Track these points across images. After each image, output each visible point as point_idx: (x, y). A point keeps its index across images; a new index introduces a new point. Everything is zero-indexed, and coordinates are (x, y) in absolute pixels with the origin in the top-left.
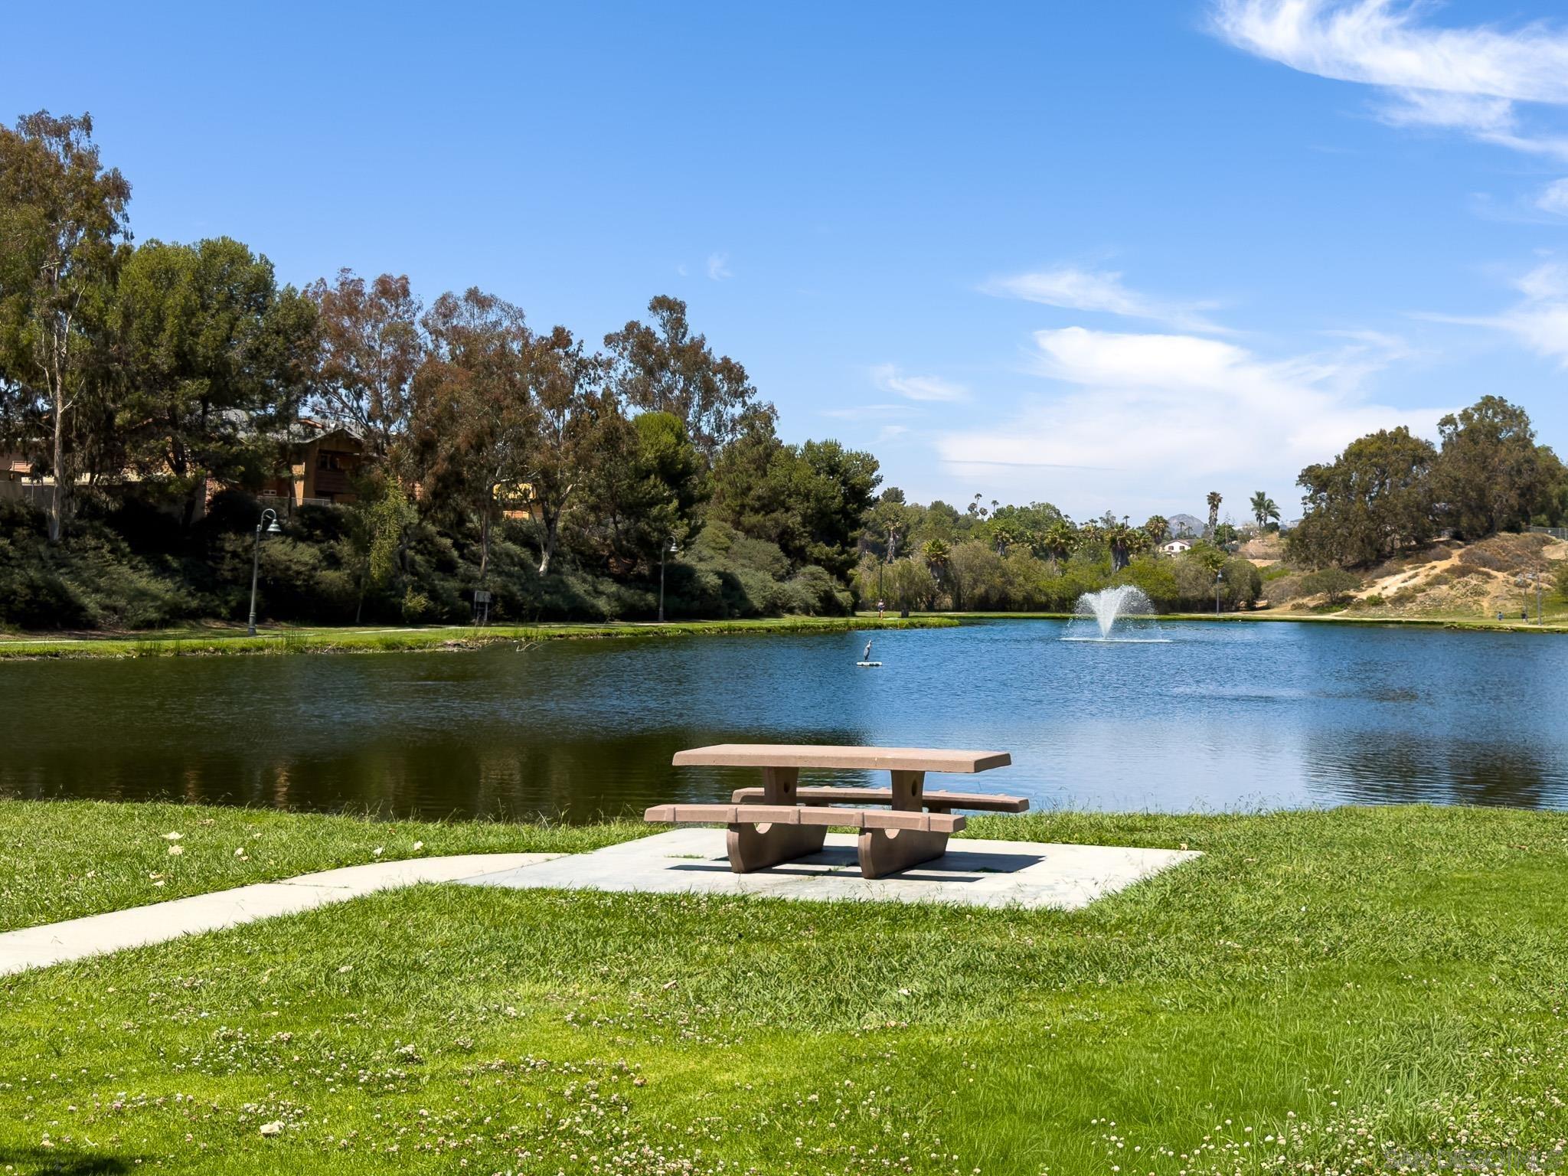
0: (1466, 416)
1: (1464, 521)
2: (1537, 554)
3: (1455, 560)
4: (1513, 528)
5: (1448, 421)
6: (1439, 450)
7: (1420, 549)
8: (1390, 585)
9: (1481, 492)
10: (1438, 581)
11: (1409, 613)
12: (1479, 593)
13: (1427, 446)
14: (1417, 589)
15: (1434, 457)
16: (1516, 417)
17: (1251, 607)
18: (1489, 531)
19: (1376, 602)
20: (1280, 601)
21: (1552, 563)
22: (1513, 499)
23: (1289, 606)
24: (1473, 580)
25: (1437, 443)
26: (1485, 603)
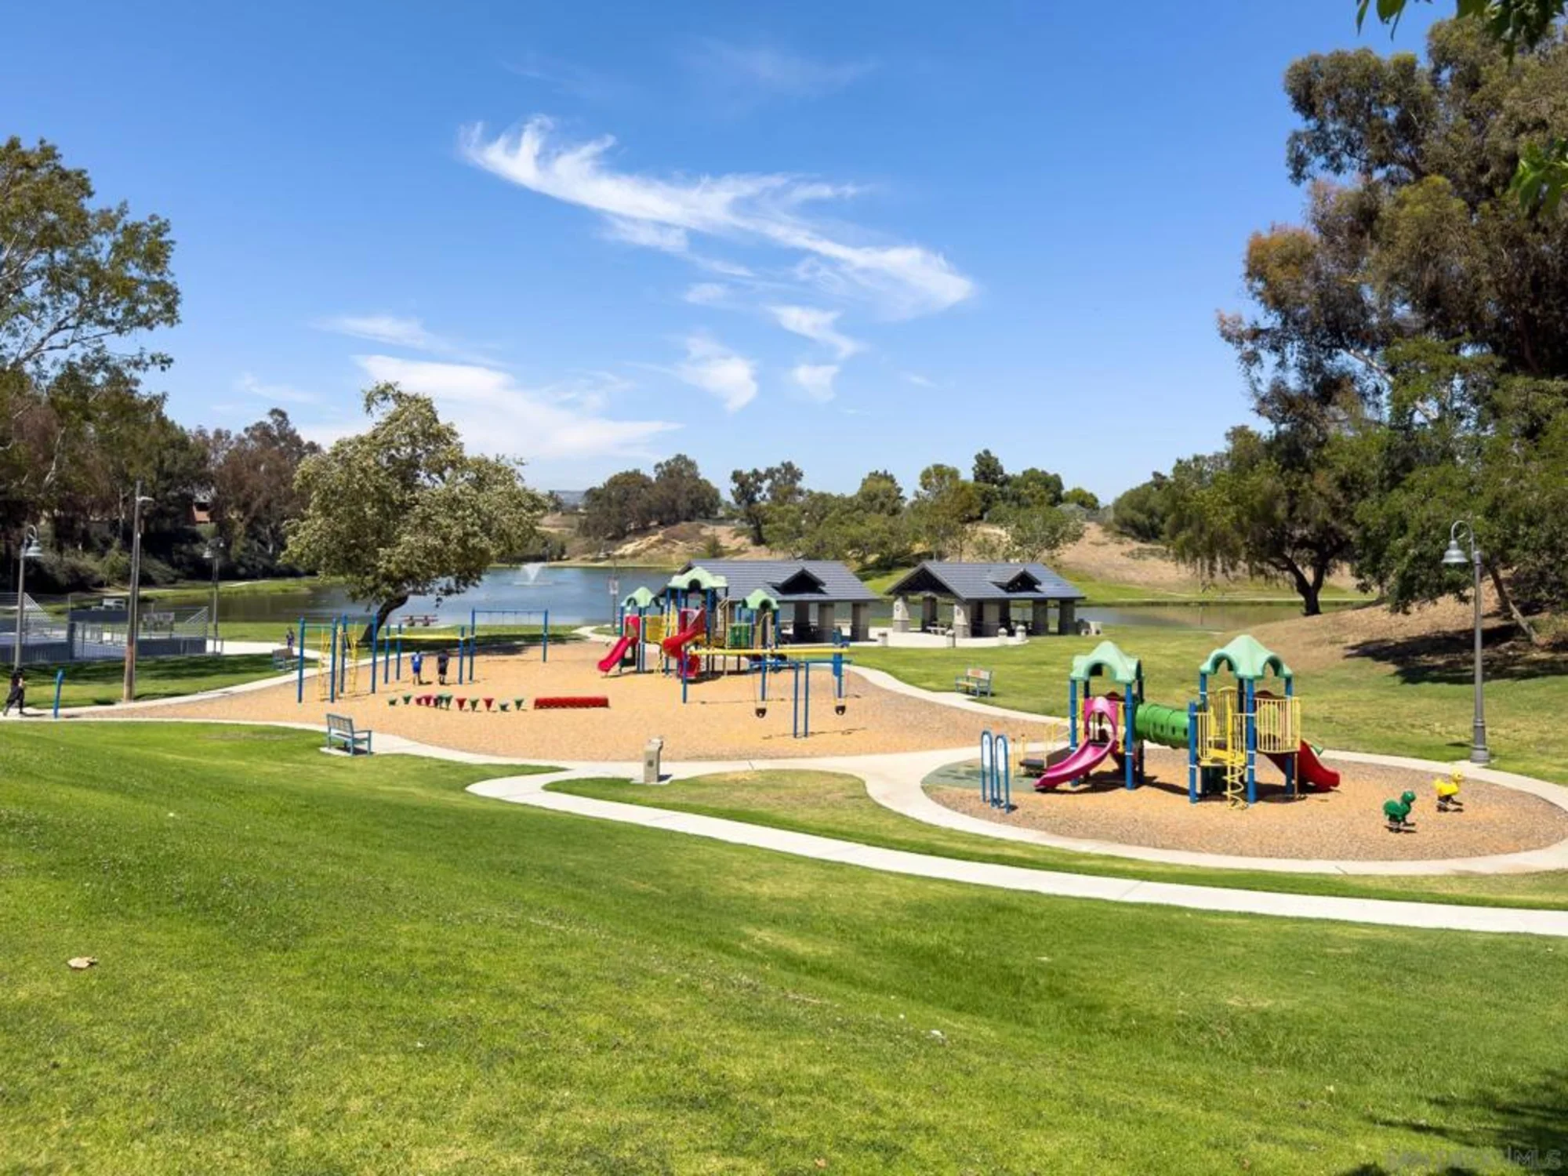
0: (668, 463)
1: (665, 517)
2: (698, 532)
3: (660, 536)
4: (688, 520)
5: (659, 466)
6: (654, 479)
7: (643, 530)
8: (629, 548)
9: (674, 502)
10: (652, 546)
11: (638, 563)
12: (670, 552)
13: (649, 479)
14: (643, 550)
15: (652, 485)
16: (691, 465)
17: (560, 559)
18: (677, 521)
19: (622, 557)
20: (574, 556)
21: (706, 537)
22: (689, 506)
23: (578, 558)
24: (668, 546)
25: (653, 476)
26: (674, 557)
